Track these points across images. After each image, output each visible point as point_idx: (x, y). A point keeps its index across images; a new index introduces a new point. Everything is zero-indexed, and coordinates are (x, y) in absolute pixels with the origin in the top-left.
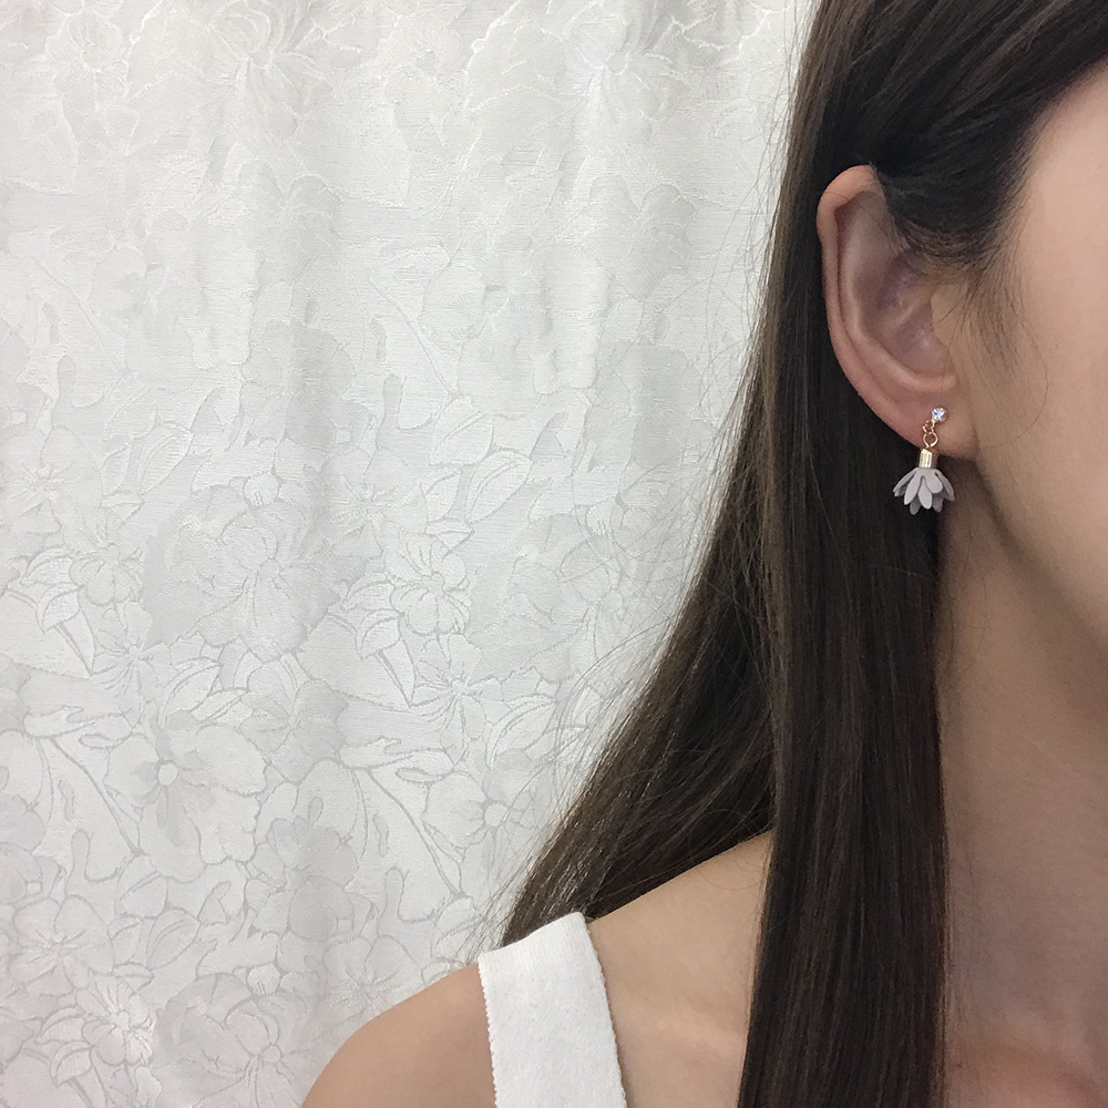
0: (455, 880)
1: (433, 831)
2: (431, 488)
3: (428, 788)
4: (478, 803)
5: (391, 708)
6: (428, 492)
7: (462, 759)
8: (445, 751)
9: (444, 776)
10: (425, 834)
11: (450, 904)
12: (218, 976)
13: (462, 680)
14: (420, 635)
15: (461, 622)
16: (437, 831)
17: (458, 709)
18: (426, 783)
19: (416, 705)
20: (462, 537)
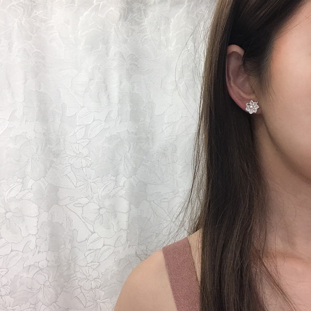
0: (92, 230)
1: (85, 218)
3: (83, 208)
4: (97, 209)
5: (71, 189)
6: (77, 132)
7: (92, 199)
9: (87, 204)
11: (91, 235)
12: (30, 266)
13: (90, 179)
14: (77, 169)
15: (89, 164)
19: (77, 187)
20: (87, 143)
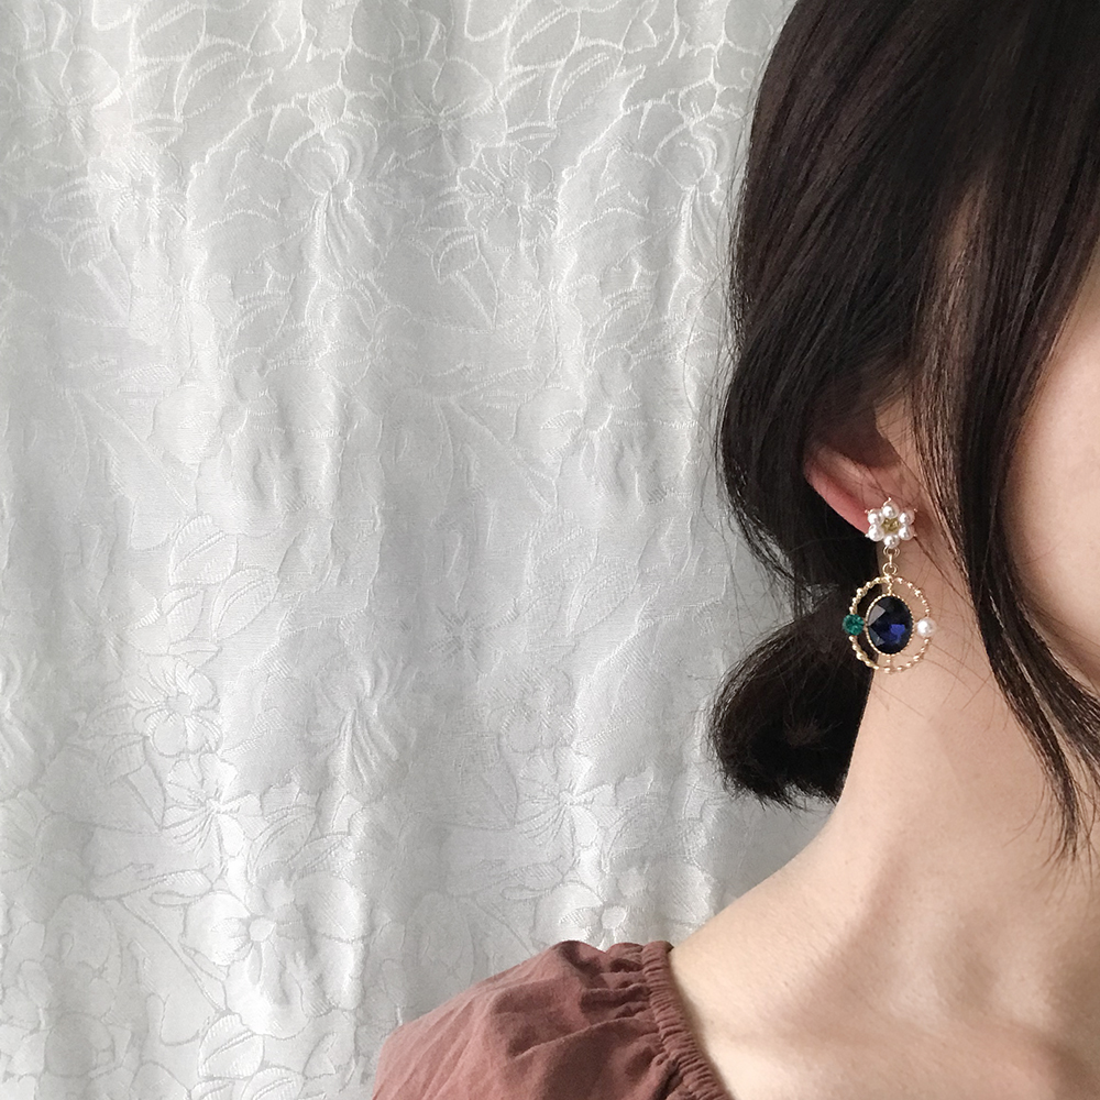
0: (219, 1000)
1: (192, 953)
2: (173, 608)
3: (186, 911)
4: (240, 920)
6: (169, 612)
7: (220, 877)
8: (201, 871)
9: (202, 896)
10: (184, 957)
11: (215, 1022)
13: (218, 799)
14: (170, 757)
15: (212, 742)
16: (196, 952)
17: (213, 828)
18: (183, 905)
19: (167, 828)
20: (210, 655)
